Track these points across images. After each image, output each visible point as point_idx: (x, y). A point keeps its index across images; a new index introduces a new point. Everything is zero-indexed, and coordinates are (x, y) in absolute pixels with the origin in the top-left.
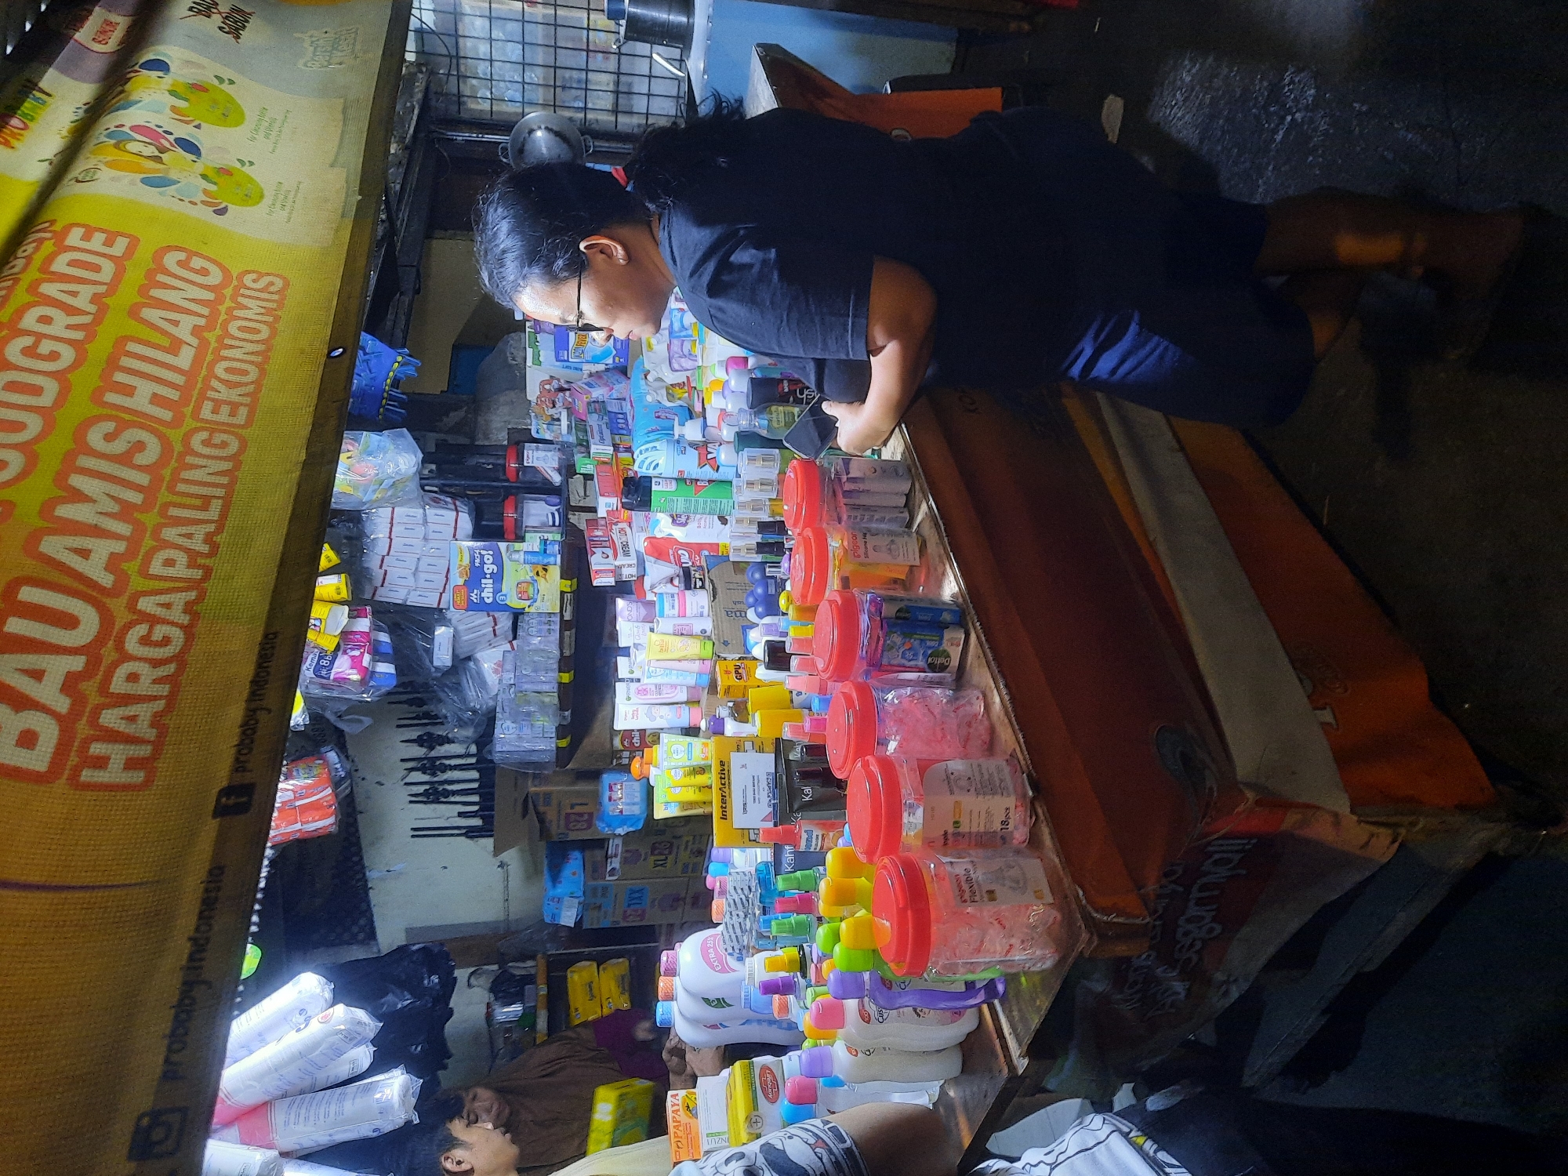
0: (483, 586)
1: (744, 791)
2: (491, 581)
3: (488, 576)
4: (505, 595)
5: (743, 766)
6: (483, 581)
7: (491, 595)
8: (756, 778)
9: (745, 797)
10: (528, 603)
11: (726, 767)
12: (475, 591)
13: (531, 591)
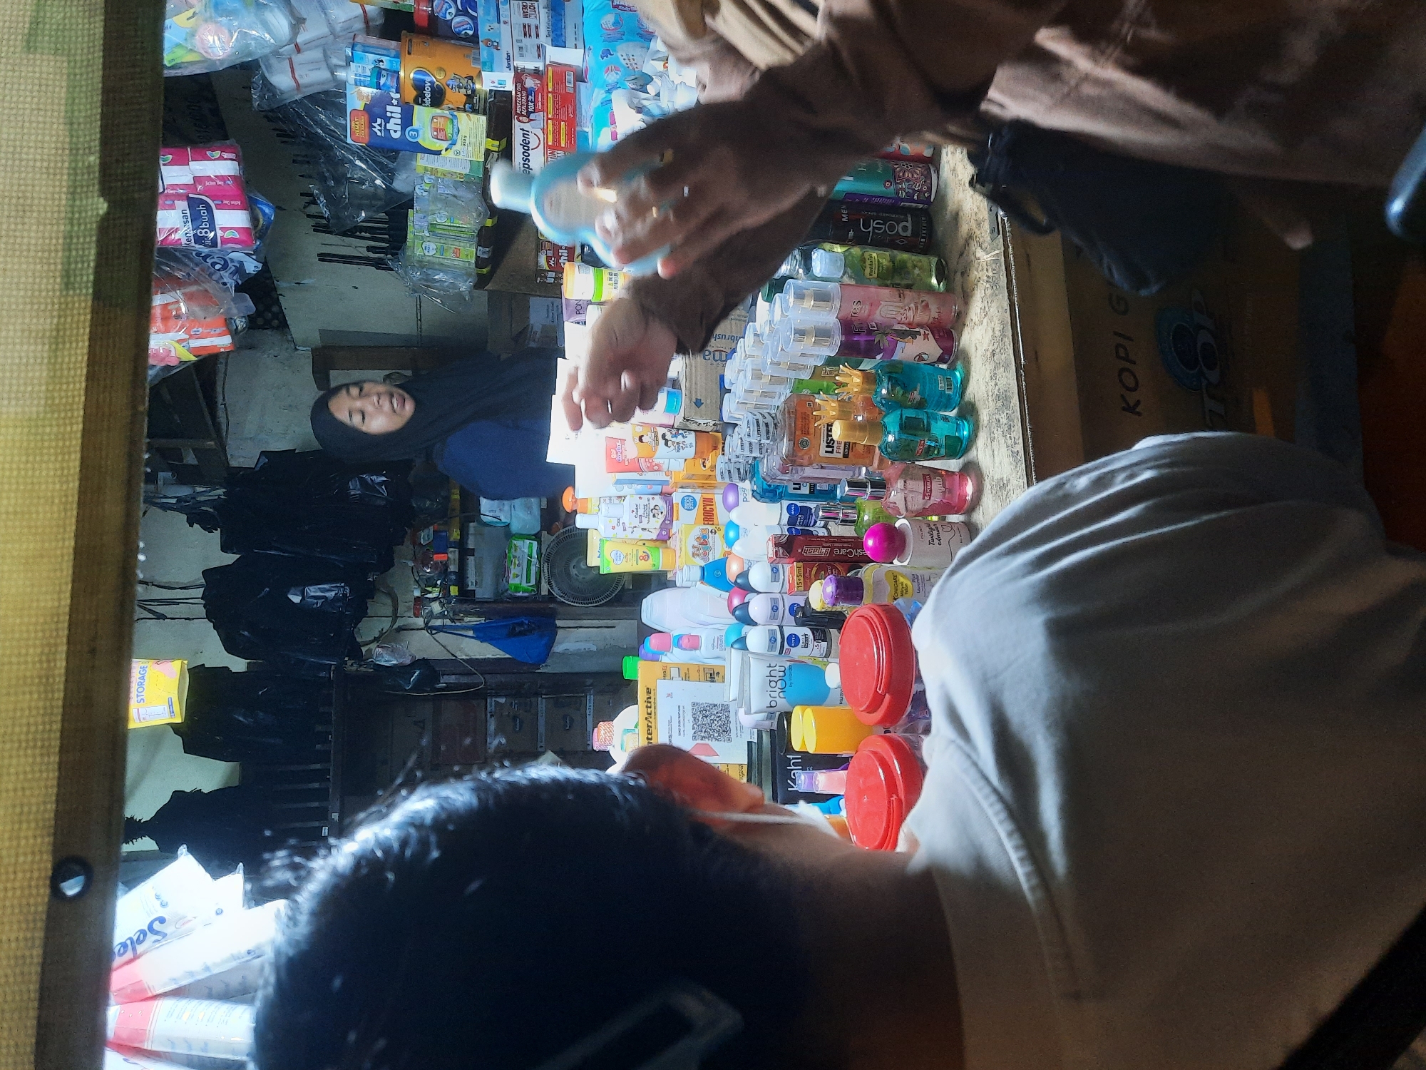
0: (389, 114)
1: (670, 722)
2: (399, 109)
3: (395, 102)
4: (417, 131)
5: (669, 695)
6: (389, 108)
7: (399, 128)
8: (681, 708)
9: (670, 729)
10: (444, 145)
11: (652, 695)
12: (379, 120)
13: (449, 130)
